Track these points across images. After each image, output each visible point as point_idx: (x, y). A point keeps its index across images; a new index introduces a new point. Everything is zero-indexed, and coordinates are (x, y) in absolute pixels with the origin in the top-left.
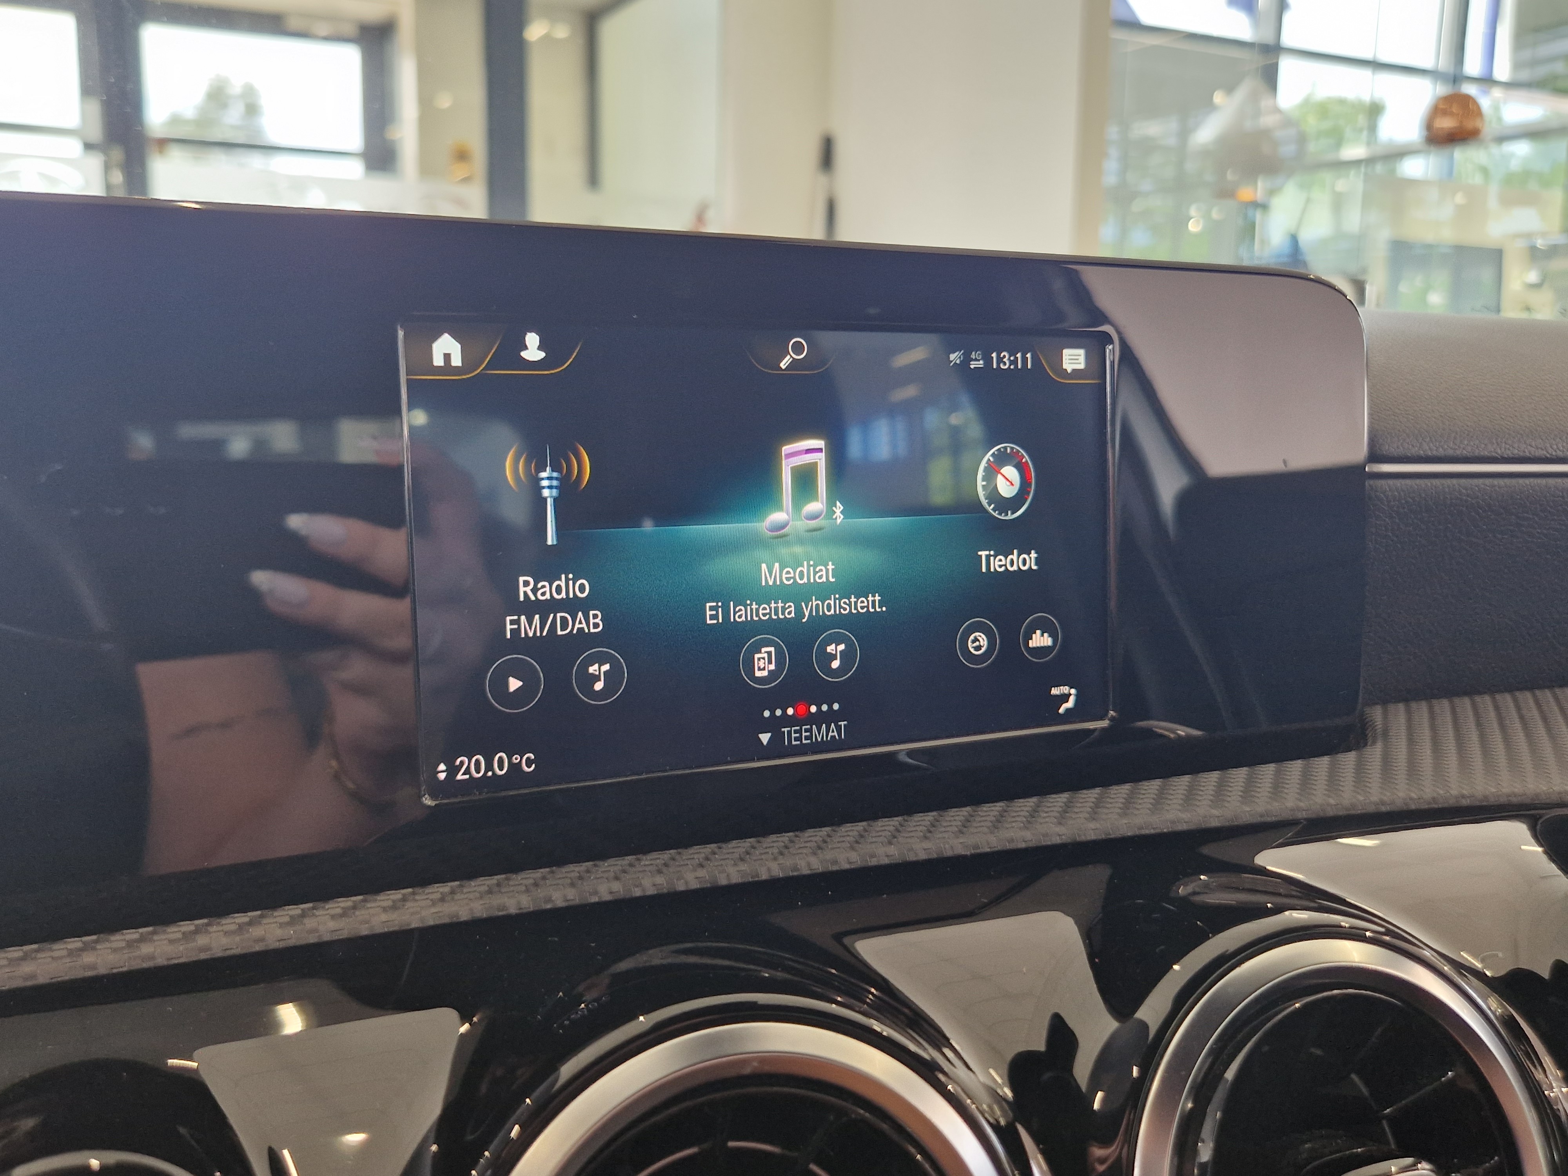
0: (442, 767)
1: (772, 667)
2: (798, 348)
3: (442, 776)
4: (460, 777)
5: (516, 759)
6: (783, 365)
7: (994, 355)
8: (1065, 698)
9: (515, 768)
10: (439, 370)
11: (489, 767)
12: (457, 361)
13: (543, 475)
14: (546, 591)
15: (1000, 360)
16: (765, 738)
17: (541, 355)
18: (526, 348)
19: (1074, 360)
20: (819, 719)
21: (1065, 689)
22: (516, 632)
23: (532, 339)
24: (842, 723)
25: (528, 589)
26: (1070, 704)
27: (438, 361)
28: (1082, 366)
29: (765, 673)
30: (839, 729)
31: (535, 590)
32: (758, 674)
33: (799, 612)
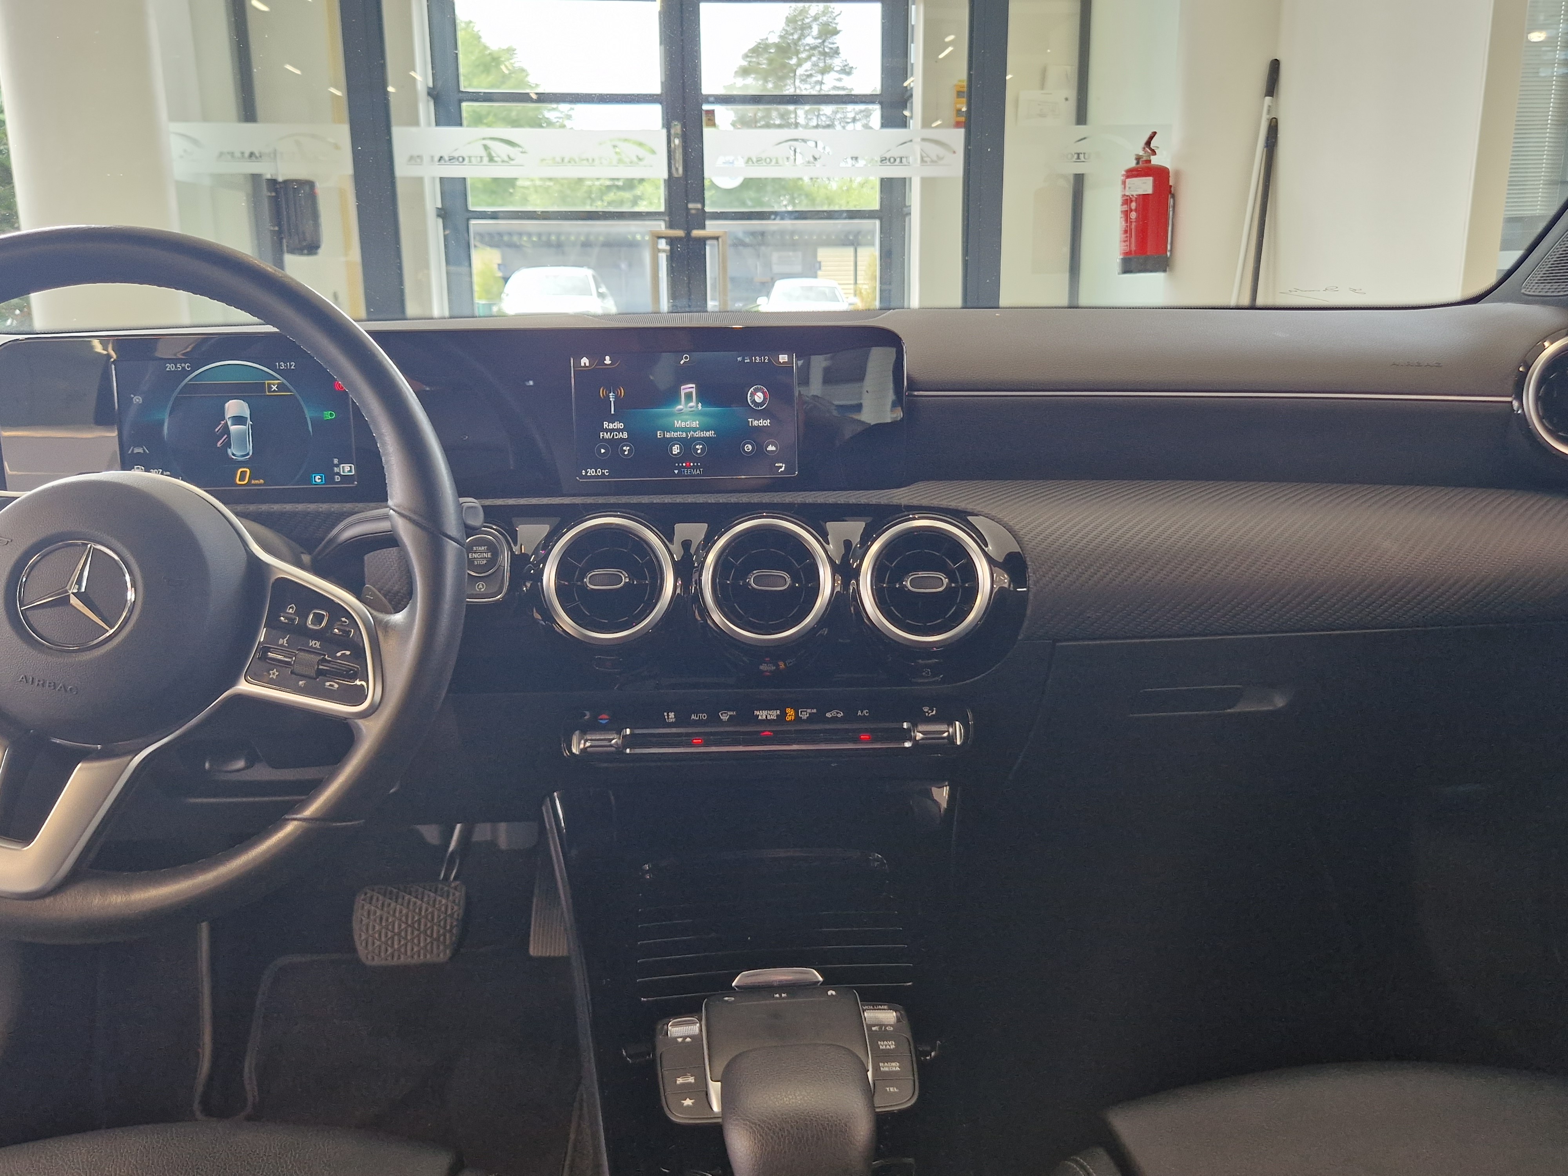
0: (583, 471)
1: (679, 451)
2: (686, 358)
3: (584, 474)
4: (588, 474)
5: (603, 471)
6: (682, 362)
7: (753, 358)
8: (781, 467)
9: (603, 473)
10: (583, 367)
11: (596, 472)
12: (587, 364)
13: (610, 394)
14: (611, 426)
15: (755, 359)
16: (676, 472)
17: (610, 362)
18: (605, 360)
19: (783, 358)
20: (693, 468)
21: (781, 465)
22: (603, 437)
23: (607, 358)
24: (701, 470)
25: (607, 426)
26: (783, 469)
27: (583, 364)
28: (787, 360)
29: (676, 453)
30: (700, 471)
31: (608, 426)
32: (674, 453)
33: (687, 435)
